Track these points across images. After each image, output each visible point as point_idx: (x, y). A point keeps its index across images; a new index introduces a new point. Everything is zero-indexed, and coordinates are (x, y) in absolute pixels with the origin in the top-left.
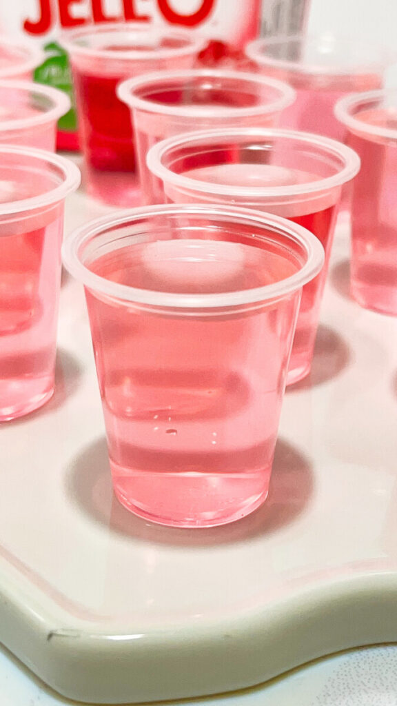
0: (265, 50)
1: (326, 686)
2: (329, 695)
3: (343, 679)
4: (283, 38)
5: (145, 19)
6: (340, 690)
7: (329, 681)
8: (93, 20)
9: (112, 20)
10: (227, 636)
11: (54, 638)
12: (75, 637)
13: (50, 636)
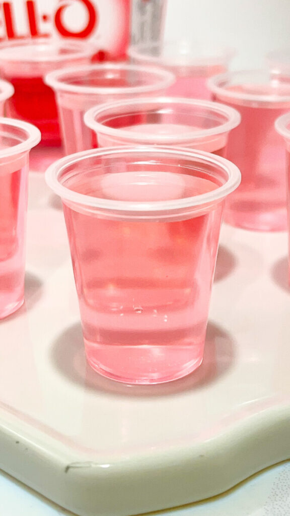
0: (143, 51)
1: (273, 489)
2: (277, 495)
3: (284, 483)
5: (46, 36)
6: (284, 491)
7: (274, 484)
8: (7, 37)
9: (22, 37)
10: (202, 456)
11: (71, 470)
12: (87, 467)
13: (68, 468)
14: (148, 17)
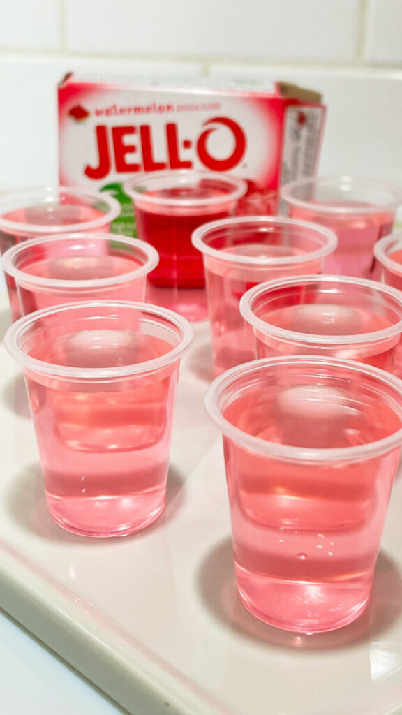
4: (301, 180)
5: (188, 165)
8: (143, 168)
9: (161, 168)
14: (302, 143)
